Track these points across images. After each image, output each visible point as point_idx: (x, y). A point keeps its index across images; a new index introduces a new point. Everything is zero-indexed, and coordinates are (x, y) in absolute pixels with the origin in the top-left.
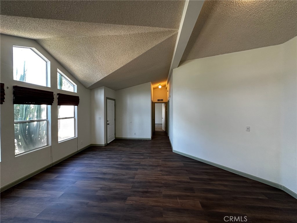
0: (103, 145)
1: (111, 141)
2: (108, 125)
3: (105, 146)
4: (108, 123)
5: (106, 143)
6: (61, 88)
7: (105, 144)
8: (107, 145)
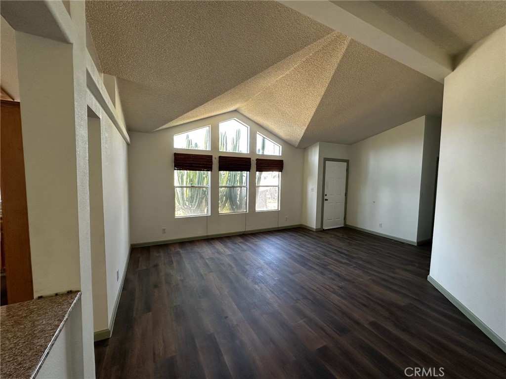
0: (313, 228)
1: (332, 228)
2: (325, 202)
3: (316, 232)
4: (325, 197)
5: (320, 227)
6: (263, 153)
7: (316, 229)
8: (321, 231)
